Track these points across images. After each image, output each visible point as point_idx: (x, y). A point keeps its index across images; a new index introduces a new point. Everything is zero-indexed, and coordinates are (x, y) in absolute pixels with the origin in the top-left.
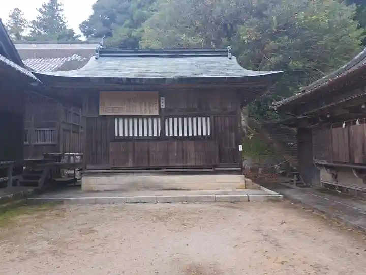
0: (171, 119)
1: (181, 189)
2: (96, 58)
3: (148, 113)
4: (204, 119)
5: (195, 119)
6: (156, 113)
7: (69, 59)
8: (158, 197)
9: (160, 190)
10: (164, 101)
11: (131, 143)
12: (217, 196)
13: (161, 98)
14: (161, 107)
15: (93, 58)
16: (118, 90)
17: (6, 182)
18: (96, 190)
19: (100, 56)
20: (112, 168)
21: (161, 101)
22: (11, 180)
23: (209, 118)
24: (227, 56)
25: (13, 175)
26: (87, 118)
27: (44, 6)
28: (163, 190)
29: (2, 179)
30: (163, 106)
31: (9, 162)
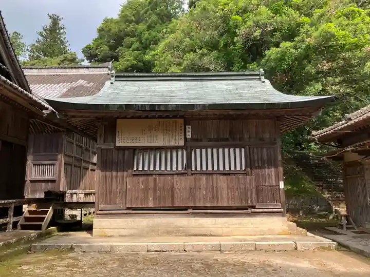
0: (198, 150)
1: (211, 235)
2: (112, 83)
3: (172, 144)
4: (237, 150)
5: (226, 150)
6: (182, 143)
7: (74, 84)
8: (185, 244)
9: (186, 236)
10: (190, 130)
11: (151, 179)
12: (257, 243)
13: (187, 126)
14: (187, 137)
15: (108, 83)
16: (139, 117)
17: (6, 224)
18: (109, 235)
19: (115, 80)
20: (128, 209)
21: (187, 130)
22: (11, 222)
23: (243, 149)
24: (260, 79)
25: (14, 216)
26: (102, 149)
27: (45, 30)
28: (190, 235)
29: (2, 220)
30: (189, 135)
31: (10, 201)
